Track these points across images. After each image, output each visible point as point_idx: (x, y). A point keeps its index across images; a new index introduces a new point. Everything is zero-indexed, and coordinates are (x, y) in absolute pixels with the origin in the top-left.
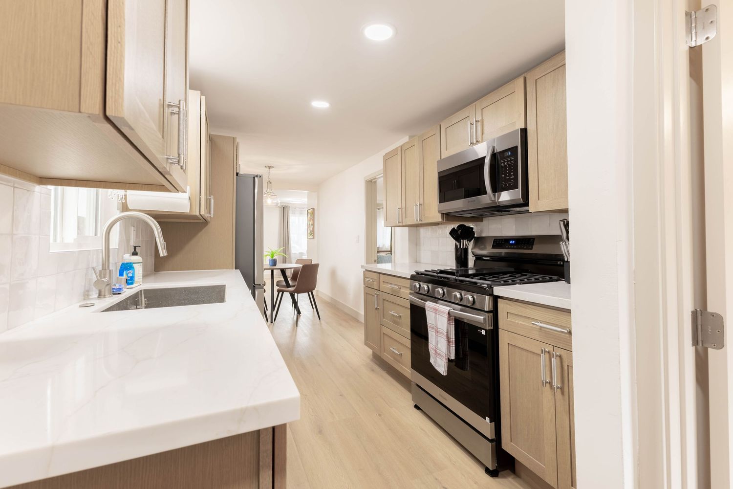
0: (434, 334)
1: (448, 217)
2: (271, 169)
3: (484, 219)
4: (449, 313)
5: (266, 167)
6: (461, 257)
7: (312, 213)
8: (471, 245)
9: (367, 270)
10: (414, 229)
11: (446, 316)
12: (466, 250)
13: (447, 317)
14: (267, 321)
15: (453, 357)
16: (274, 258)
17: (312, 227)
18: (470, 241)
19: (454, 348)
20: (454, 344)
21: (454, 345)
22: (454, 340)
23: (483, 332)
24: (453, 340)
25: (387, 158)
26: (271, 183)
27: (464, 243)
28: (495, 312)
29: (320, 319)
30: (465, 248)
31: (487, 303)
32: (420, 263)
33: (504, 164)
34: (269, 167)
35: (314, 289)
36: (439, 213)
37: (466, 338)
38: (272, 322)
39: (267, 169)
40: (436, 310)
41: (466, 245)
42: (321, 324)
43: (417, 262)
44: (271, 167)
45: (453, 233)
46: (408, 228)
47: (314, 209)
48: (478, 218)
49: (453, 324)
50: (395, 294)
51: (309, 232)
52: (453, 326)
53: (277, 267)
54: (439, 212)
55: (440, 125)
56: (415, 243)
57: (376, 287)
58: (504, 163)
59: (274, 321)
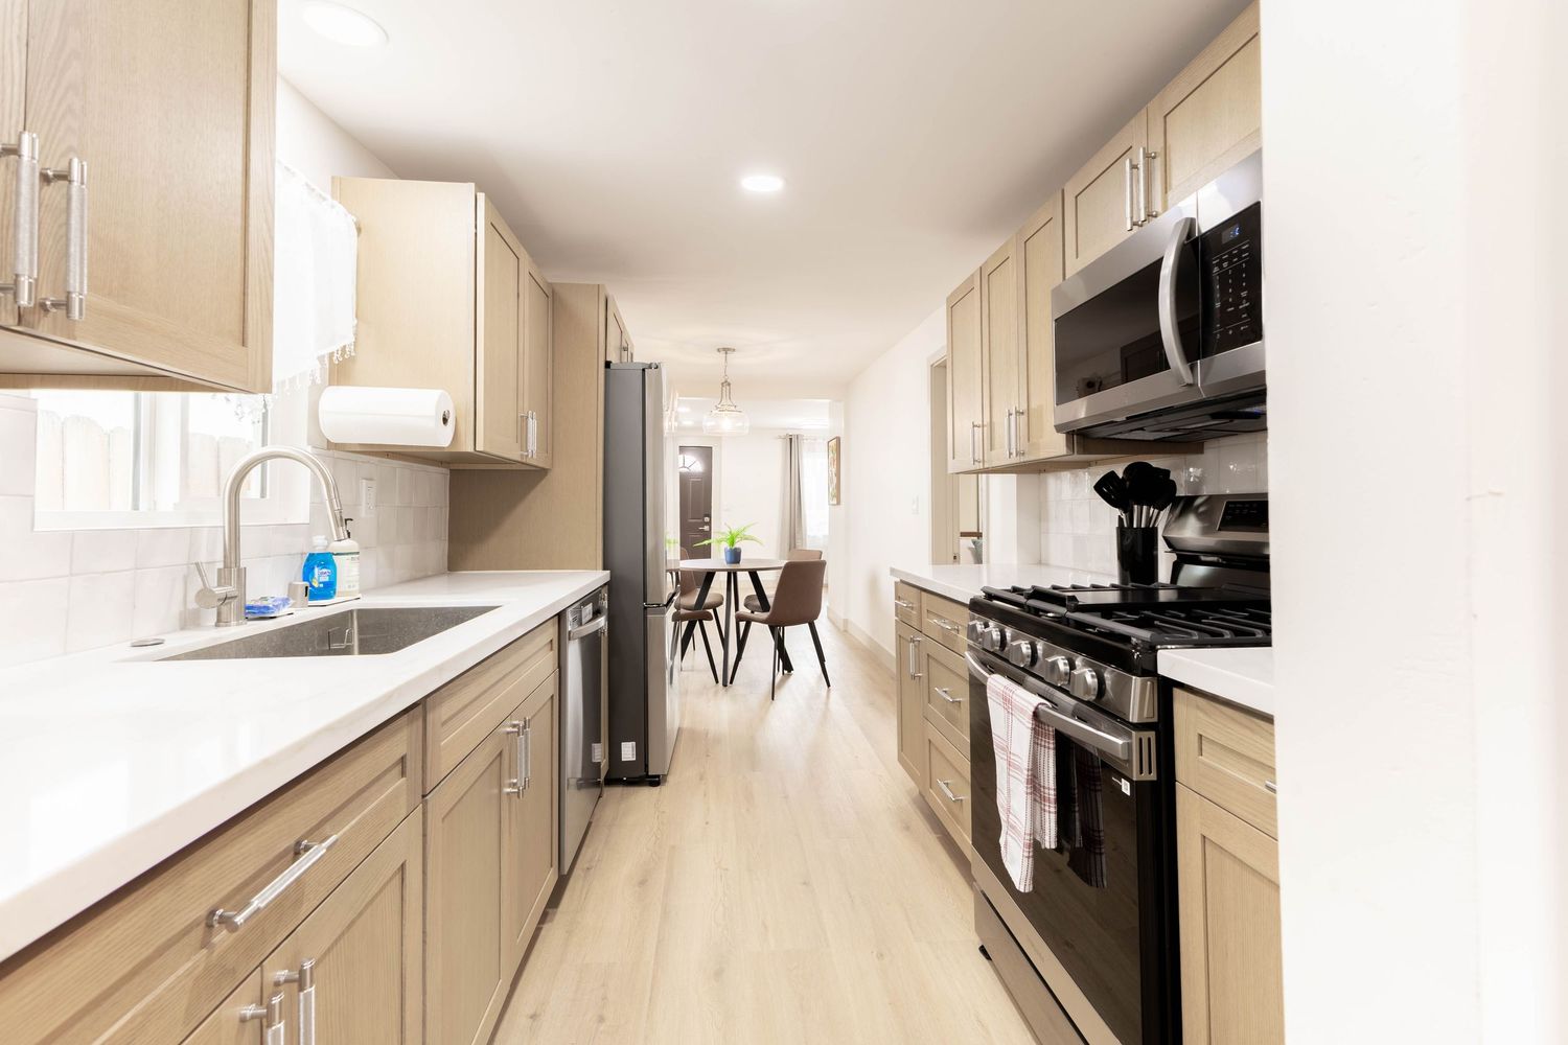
0: (1005, 764)
2: (730, 355)
3: (1207, 445)
4: (1036, 715)
5: (719, 350)
6: (1136, 552)
7: (836, 447)
8: (1162, 519)
9: (902, 581)
11: (1028, 723)
12: (1150, 534)
13: (1030, 726)
14: (717, 682)
15: (1049, 841)
16: (736, 546)
17: (835, 479)
18: (1161, 509)
19: (1053, 817)
20: (1053, 805)
21: (1053, 810)
22: (1052, 792)
23: (1126, 788)
24: (1052, 794)
25: (954, 304)
26: (729, 384)
27: (1142, 515)
28: (1163, 728)
29: (829, 685)
30: (1147, 527)
31: (1138, 700)
32: (1047, 565)
33: (1221, 267)
34: (726, 350)
35: (816, 618)
36: (1058, 431)
37: (1096, 791)
38: (725, 685)
39: (722, 354)
40: (1007, 701)
41: (1149, 519)
42: (828, 696)
43: (1040, 563)
44: (729, 349)
46: (1014, 476)
47: (838, 439)
49: (1052, 746)
50: (948, 642)
51: (831, 490)
52: (1052, 753)
53: (742, 565)
54: (1059, 428)
55: (1063, 191)
57: (915, 623)
58: (1219, 265)
59: (731, 683)
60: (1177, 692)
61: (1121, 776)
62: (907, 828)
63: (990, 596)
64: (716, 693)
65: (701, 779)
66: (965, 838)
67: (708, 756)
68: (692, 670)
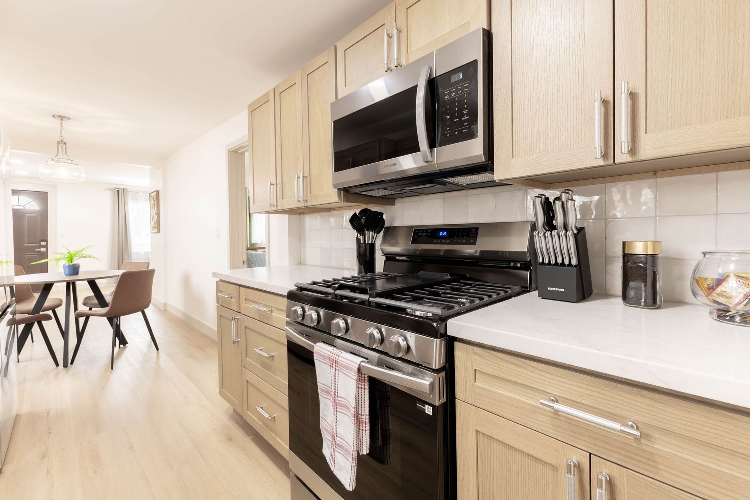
0: (330, 403)
1: (348, 193)
2: (65, 122)
3: (397, 201)
4: (359, 370)
5: (54, 116)
6: (366, 258)
7: (156, 198)
8: (379, 239)
9: (221, 281)
10: (296, 217)
11: (354, 376)
12: (372, 247)
13: (356, 378)
14: (57, 365)
15: (366, 451)
16: (75, 262)
17: (156, 217)
18: (378, 233)
19: (368, 433)
20: (368, 425)
21: (368, 428)
22: (368, 417)
23: (429, 410)
24: (366, 418)
25: (254, 109)
27: (370, 236)
28: (449, 370)
29: (158, 349)
30: (372, 244)
31: (436, 350)
32: (305, 265)
34: (62, 118)
35: (147, 307)
36: (335, 188)
37: (388, 406)
38: (66, 366)
39: (58, 121)
40: (334, 363)
41: (373, 239)
42: (158, 358)
43: (301, 264)
44: (64, 117)
45: (354, 221)
46: (287, 216)
47: (158, 192)
48: (389, 200)
49: (367, 387)
50: (264, 319)
51: (153, 224)
52: (367, 391)
53: (80, 276)
54: (335, 186)
55: (336, 47)
56: (298, 236)
57: (235, 308)
58: (450, 95)
59: (72, 363)
60: (457, 344)
61: (425, 403)
62: (230, 440)
63: (302, 289)
64: (57, 375)
65: (43, 458)
66: (283, 444)
67: (50, 433)
68: (31, 360)
